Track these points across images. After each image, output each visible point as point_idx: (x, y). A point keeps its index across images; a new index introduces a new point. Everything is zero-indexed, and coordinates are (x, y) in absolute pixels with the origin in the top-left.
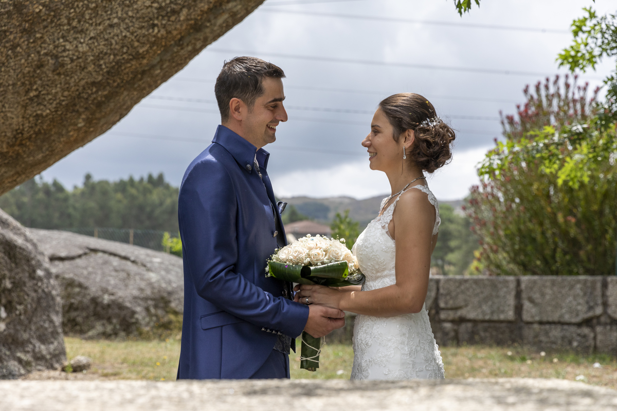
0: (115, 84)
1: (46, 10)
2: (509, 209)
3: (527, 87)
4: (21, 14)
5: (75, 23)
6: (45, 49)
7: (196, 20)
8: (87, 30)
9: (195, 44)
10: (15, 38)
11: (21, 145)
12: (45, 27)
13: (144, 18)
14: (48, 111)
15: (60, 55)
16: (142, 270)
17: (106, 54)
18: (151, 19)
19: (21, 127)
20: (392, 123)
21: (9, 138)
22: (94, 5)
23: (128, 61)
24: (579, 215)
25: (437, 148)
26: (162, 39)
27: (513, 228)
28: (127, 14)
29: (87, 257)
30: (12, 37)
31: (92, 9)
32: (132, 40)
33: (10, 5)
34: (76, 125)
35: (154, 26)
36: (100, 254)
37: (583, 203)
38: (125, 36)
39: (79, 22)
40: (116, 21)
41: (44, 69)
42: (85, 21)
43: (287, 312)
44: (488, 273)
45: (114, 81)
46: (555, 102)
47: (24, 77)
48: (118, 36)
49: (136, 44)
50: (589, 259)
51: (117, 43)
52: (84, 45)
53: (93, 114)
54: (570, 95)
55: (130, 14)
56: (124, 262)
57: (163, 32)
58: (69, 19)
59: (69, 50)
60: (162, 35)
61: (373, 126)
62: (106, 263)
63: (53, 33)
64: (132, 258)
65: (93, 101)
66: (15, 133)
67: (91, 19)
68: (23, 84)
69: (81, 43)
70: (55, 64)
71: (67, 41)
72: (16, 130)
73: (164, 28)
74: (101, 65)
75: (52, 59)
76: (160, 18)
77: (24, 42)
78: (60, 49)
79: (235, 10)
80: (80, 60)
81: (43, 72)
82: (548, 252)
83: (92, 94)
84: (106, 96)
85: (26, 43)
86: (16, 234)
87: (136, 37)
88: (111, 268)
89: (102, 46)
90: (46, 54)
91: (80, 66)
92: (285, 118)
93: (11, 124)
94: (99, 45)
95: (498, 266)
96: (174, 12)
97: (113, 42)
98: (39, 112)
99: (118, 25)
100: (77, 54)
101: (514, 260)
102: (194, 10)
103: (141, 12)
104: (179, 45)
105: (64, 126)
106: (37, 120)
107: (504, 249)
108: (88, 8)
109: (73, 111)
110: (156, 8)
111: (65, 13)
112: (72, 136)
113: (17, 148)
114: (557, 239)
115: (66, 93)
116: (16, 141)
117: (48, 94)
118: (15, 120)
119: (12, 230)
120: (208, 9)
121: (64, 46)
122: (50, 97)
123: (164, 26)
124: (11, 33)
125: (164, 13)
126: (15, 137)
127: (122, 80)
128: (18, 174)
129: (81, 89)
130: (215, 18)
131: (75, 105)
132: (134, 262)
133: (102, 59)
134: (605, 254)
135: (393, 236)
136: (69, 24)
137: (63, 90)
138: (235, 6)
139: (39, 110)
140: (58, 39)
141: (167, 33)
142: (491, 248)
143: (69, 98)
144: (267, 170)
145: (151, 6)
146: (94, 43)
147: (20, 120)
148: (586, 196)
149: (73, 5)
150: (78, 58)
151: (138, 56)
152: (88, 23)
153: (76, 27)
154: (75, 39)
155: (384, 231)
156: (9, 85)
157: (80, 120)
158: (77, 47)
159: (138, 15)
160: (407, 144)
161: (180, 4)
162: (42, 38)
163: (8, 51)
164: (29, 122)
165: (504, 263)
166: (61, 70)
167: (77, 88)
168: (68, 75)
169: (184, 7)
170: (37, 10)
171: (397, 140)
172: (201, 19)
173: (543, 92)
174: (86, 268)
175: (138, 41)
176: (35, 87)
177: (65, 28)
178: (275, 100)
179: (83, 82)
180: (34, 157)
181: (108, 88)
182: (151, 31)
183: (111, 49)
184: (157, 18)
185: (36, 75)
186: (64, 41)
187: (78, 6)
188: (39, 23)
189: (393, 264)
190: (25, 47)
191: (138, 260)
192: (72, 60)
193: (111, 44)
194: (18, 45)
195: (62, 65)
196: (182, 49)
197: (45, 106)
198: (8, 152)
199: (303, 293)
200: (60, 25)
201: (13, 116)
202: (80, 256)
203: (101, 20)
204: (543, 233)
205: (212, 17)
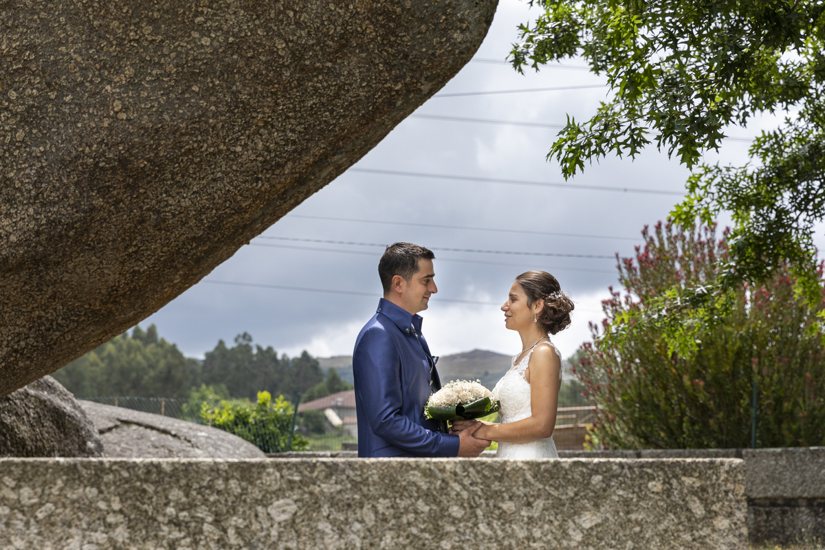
0: (216, 239)
1: (151, 165)
2: (627, 370)
3: (646, 227)
4: (126, 169)
5: (178, 178)
6: (148, 204)
7: (301, 173)
8: (190, 185)
9: (298, 197)
10: (118, 193)
11: (115, 302)
12: (149, 182)
13: (248, 172)
14: (146, 267)
15: (162, 210)
16: (186, 446)
17: (208, 208)
18: (255, 173)
19: (117, 284)
20: (527, 294)
21: (103, 295)
22: (198, 159)
23: (230, 215)
24: (709, 378)
25: (560, 315)
26: (265, 192)
27: (632, 392)
28: (231, 168)
29: (119, 430)
30: (115, 193)
31: (196, 164)
32: (235, 194)
33: (115, 160)
34: (172, 281)
35: (258, 179)
36: (134, 427)
37: (712, 363)
38: (229, 191)
39: (183, 176)
40: (219, 175)
41: (145, 225)
42: (188, 176)
43: (443, 443)
44: (602, 447)
45: (215, 236)
46: (679, 244)
47: (124, 233)
48: (221, 190)
49: (239, 198)
50: (721, 429)
51: (219, 198)
52: (187, 200)
53: (190, 270)
54: (696, 237)
55: (234, 167)
56: (163, 436)
57: (267, 186)
58: (173, 174)
59: (171, 205)
60: (266, 189)
61: (511, 295)
62: (142, 437)
63: (156, 189)
64: (173, 433)
65: (192, 256)
66: (110, 290)
67: (194, 173)
68: (123, 240)
69: (184, 198)
70: (156, 219)
71: (170, 196)
72: (112, 287)
73: (268, 181)
74: (203, 220)
75: (154, 214)
76: (265, 171)
77: (126, 198)
78: (162, 205)
79: (340, 162)
80: (182, 215)
81: (144, 228)
82: (673, 421)
83: (192, 249)
84: (205, 252)
85: (129, 198)
86: (63, 400)
87: (239, 191)
88: (149, 444)
89: (204, 201)
90: (148, 210)
91: (182, 221)
92: (435, 291)
93: (106, 281)
94: (202, 199)
95: (615, 439)
96: (278, 165)
97: (216, 196)
98: (136, 268)
99: (221, 179)
100: (179, 209)
101: (633, 432)
102: (300, 164)
103: (245, 166)
104: (281, 199)
105: (160, 282)
106: (134, 277)
107: (621, 418)
108: (192, 162)
109: (172, 267)
110: (261, 162)
111: (169, 168)
112: (166, 292)
113: (110, 306)
114: (683, 406)
115: (165, 249)
116: (110, 298)
117: (147, 250)
118: (112, 276)
119: (58, 395)
120: (314, 162)
121: (167, 201)
122: (149, 252)
123: (268, 180)
124: (115, 188)
125: (268, 167)
126: (109, 294)
127: (223, 235)
128: (106, 332)
129: (180, 244)
130: (320, 171)
131: (173, 260)
132: (175, 436)
133: (204, 213)
134: (739, 422)
135: (529, 381)
136: (173, 179)
137: (163, 246)
138: (341, 159)
139: (137, 266)
140: (161, 194)
141: (271, 187)
142: (607, 417)
143: (168, 254)
144: (422, 331)
145: (256, 160)
146: (196, 197)
147: (117, 276)
148: (717, 355)
149: (178, 159)
150: (180, 213)
151: (240, 211)
152: (192, 177)
153: (179, 182)
154: (178, 193)
155: (522, 377)
156: (109, 241)
157: (178, 277)
158: (179, 201)
159: (242, 169)
160: (538, 309)
161: (285, 157)
162: (145, 193)
163: (110, 206)
164: (125, 279)
165: (622, 435)
166: (163, 226)
167: (177, 243)
168: (168, 231)
169: (289, 160)
170: (142, 165)
171: (530, 307)
172: (306, 172)
173: (664, 234)
174: (118, 444)
175: (241, 195)
176: (134, 243)
177: (169, 182)
178: (428, 276)
179: (183, 238)
180: (125, 314)
181: (208, 243)
182: (255, 184)
183: (214, 204)
184: (262, 172)
185: (137, 231)
186: (167, 196)
187: (182, 160)
188: (143, 178)
189: (529, 402)
190: (128, 203)
191: (179, 434)
192: (174, 215)
193: (214, 199)
194: (122, 201)
195: (164, 220)
196: (285, 202)
197: (143, 262)
198: (100, 310)
199: (456, 428)
200: (164, 180)
201: (110, 273)
202: (110, 429)
203: (205, 174)
204: (667, 399)
205: (316, 170)
